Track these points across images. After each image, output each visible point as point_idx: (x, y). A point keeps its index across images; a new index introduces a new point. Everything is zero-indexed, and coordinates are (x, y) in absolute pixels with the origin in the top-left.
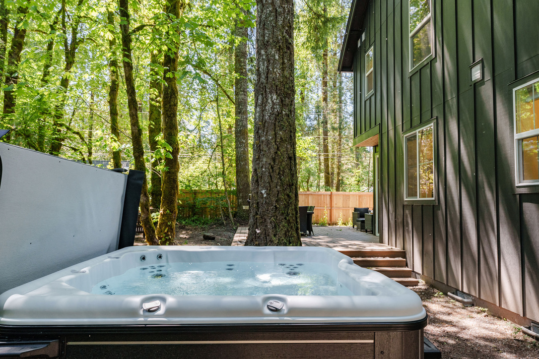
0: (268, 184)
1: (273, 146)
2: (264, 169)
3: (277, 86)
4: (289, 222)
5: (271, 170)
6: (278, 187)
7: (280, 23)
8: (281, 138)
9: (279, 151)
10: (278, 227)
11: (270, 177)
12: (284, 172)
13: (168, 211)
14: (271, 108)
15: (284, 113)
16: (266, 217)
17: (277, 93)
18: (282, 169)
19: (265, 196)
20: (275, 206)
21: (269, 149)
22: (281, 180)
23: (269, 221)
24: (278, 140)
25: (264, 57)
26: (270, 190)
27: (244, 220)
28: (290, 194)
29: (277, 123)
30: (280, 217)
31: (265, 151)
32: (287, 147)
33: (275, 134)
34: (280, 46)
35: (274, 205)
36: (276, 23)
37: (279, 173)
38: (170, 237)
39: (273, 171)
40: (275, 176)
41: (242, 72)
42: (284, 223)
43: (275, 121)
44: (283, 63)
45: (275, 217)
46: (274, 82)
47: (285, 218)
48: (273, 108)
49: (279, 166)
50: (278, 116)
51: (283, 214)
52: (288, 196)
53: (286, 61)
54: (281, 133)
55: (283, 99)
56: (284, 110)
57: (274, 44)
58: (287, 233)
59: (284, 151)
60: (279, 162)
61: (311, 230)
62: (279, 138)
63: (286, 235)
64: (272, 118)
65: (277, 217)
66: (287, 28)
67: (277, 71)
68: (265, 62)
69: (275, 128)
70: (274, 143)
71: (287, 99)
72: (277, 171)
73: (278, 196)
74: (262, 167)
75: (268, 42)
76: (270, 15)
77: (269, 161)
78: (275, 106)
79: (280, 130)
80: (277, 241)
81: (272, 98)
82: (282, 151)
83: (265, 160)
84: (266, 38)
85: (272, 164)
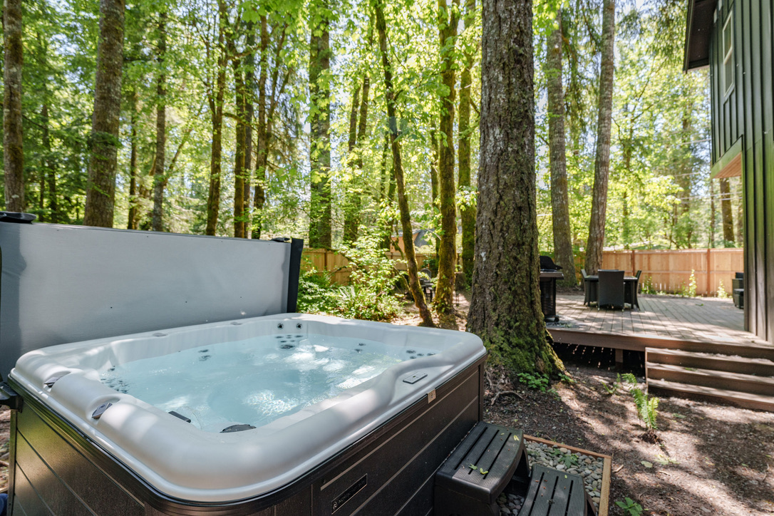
0: (487, 245)
1: (495, 195)
2: (484, 226)
3: (500, 117)
4: (515, 294)
5: (491, 227)
6: (500, 248)
7: (505, 31)
8: (506, 183)
9: (503, 200)
10: (498, 299)
11: (490, 236)
12: (508, 228)
13: (444, 277)
14: (493, 147)
15: (510, 149)
16: (484, 286)
17: (500, 125)
18: (505, 224)
19: (484, 259)
20: (496, 273)
21: (490, 200)
22: (504, 238)
23: (487, 291)
24: (501, 187)
25: (486, 85)
26: (490, 252)
27: (562, 287)
28: (518, 256)
29: (500, 165)
30: (502, 287)
31: (486, 203)
32: (514, 196)
33: (498, 180)
34: (504, 64)
35: (494, 271)
36: (499, 35)
37: (502, 230)
38: (447, 303)
39: (494, 227)
40: (497, 233)
41: (557, 110)
42: (507, 295)
43: (498, 163)
44: (510, 84)
45: (496, 287)
46: (496, 113)
47: (510, 289)
48: (495, 146)
49: (501, 221)
50: (502, 154)
51: (506, 283)
52: (515, 258)
53: (514, 80)
54: (505, 177)
55: (509, 131)
56: (511, 145)
57: (497, 63)
58: (513, 308)
59: (509, 200)
60: (502, 214)
61: (634, 302)
62: (503, 183)
63: (510, 311)
64: (494, 159)
65: (498, 287)
66: (516, 36)
67: (501, 97)
68: (487, 90)
69: (498, 171)
70: (496, 192)
71: (515, 130)
72: (499, 228)
73: (499, 259)
74: (482, 224)
75: (490, 63)
76: (492, 28)
77: (489, 215)
78: (498, 144)
79: (504, 173)
80: (497, 317)
81: (494, 132)
82: (506, 200)
83: (484, 214)
84: (488, 59)
85: (493, 218)
